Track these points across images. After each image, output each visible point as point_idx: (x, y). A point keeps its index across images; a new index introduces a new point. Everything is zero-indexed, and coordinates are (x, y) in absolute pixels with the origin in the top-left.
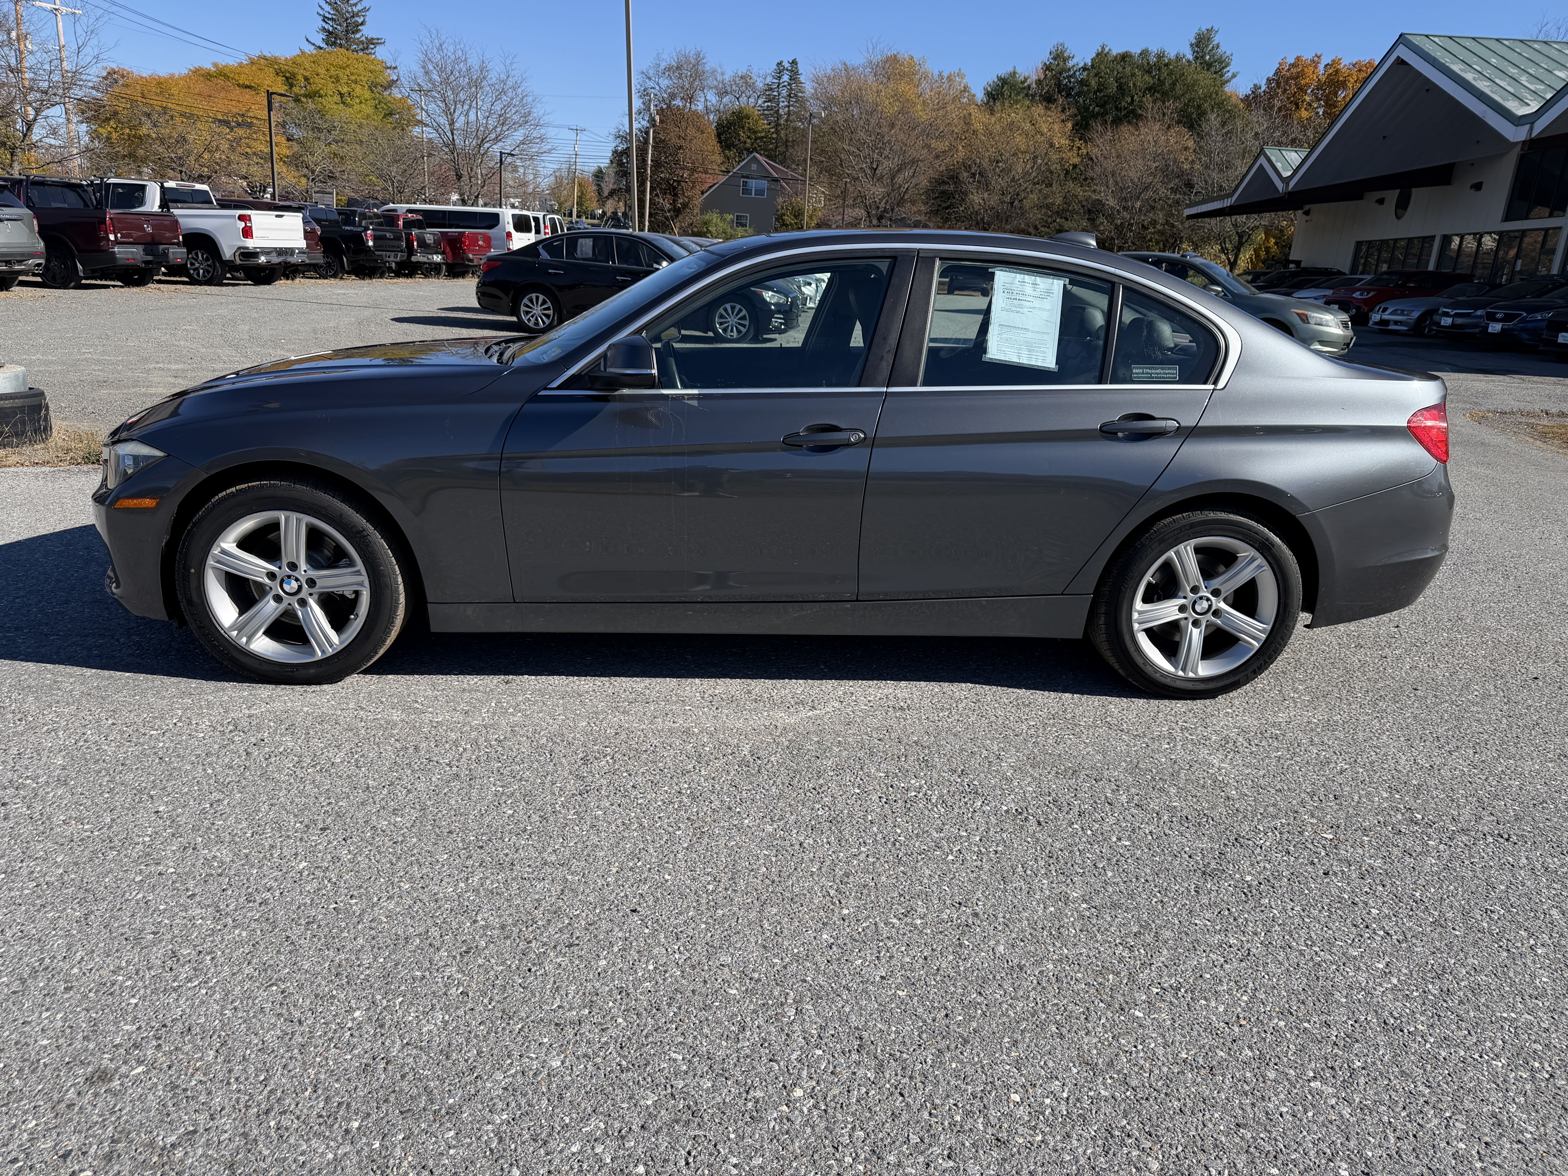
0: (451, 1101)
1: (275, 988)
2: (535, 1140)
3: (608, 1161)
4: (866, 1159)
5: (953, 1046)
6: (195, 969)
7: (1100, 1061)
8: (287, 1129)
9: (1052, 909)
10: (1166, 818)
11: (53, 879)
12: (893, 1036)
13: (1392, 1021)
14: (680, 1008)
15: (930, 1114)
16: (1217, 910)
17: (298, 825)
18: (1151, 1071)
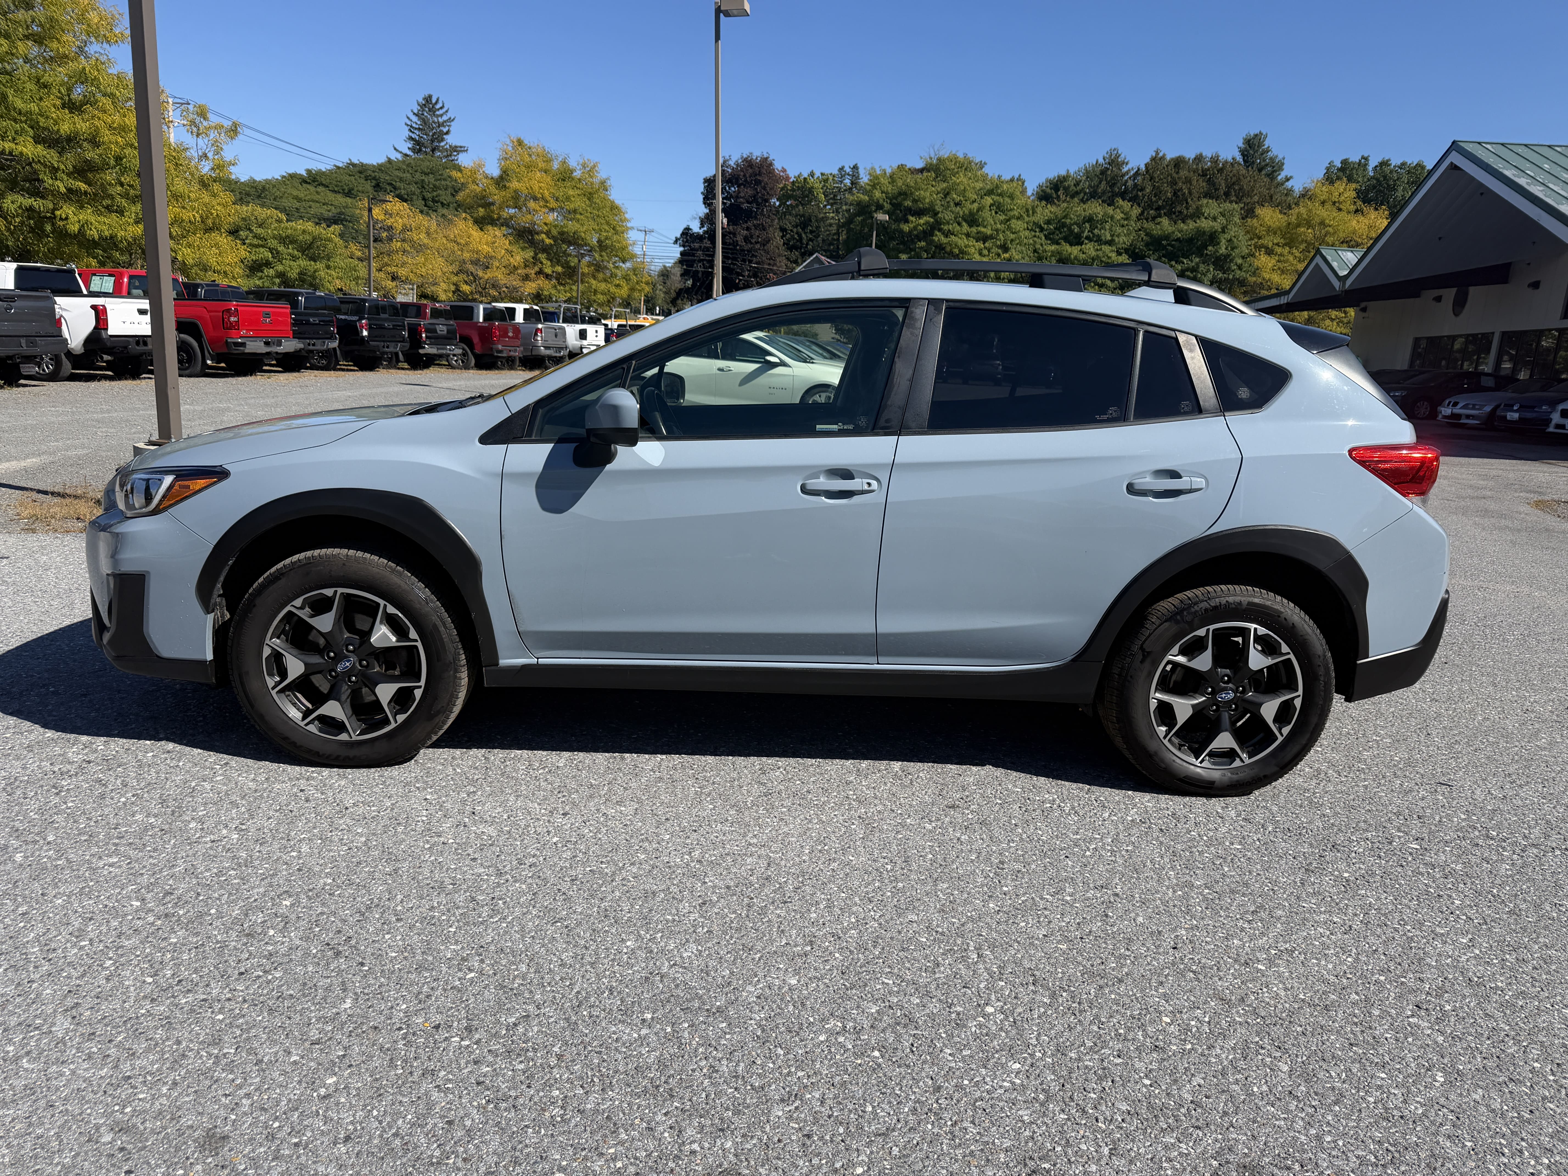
0: (718, 1004)
1: (559, 924)
2: (790, 1032)
3: (850, 1047)
4: (1053, 1055)
5: (1110, 983)
6: (493, 910)
7: (1233, 998)
8: (597, 1016)
9: (1180, 893)
10: (1270, 829)
11: (360, 844)
12: (1060, 975)
13: (1476, 979)
14: (883, 949)
15: (1099, 1028)
16: (1320, 898)
17: (543, 811)
18: (1276, 1007)
